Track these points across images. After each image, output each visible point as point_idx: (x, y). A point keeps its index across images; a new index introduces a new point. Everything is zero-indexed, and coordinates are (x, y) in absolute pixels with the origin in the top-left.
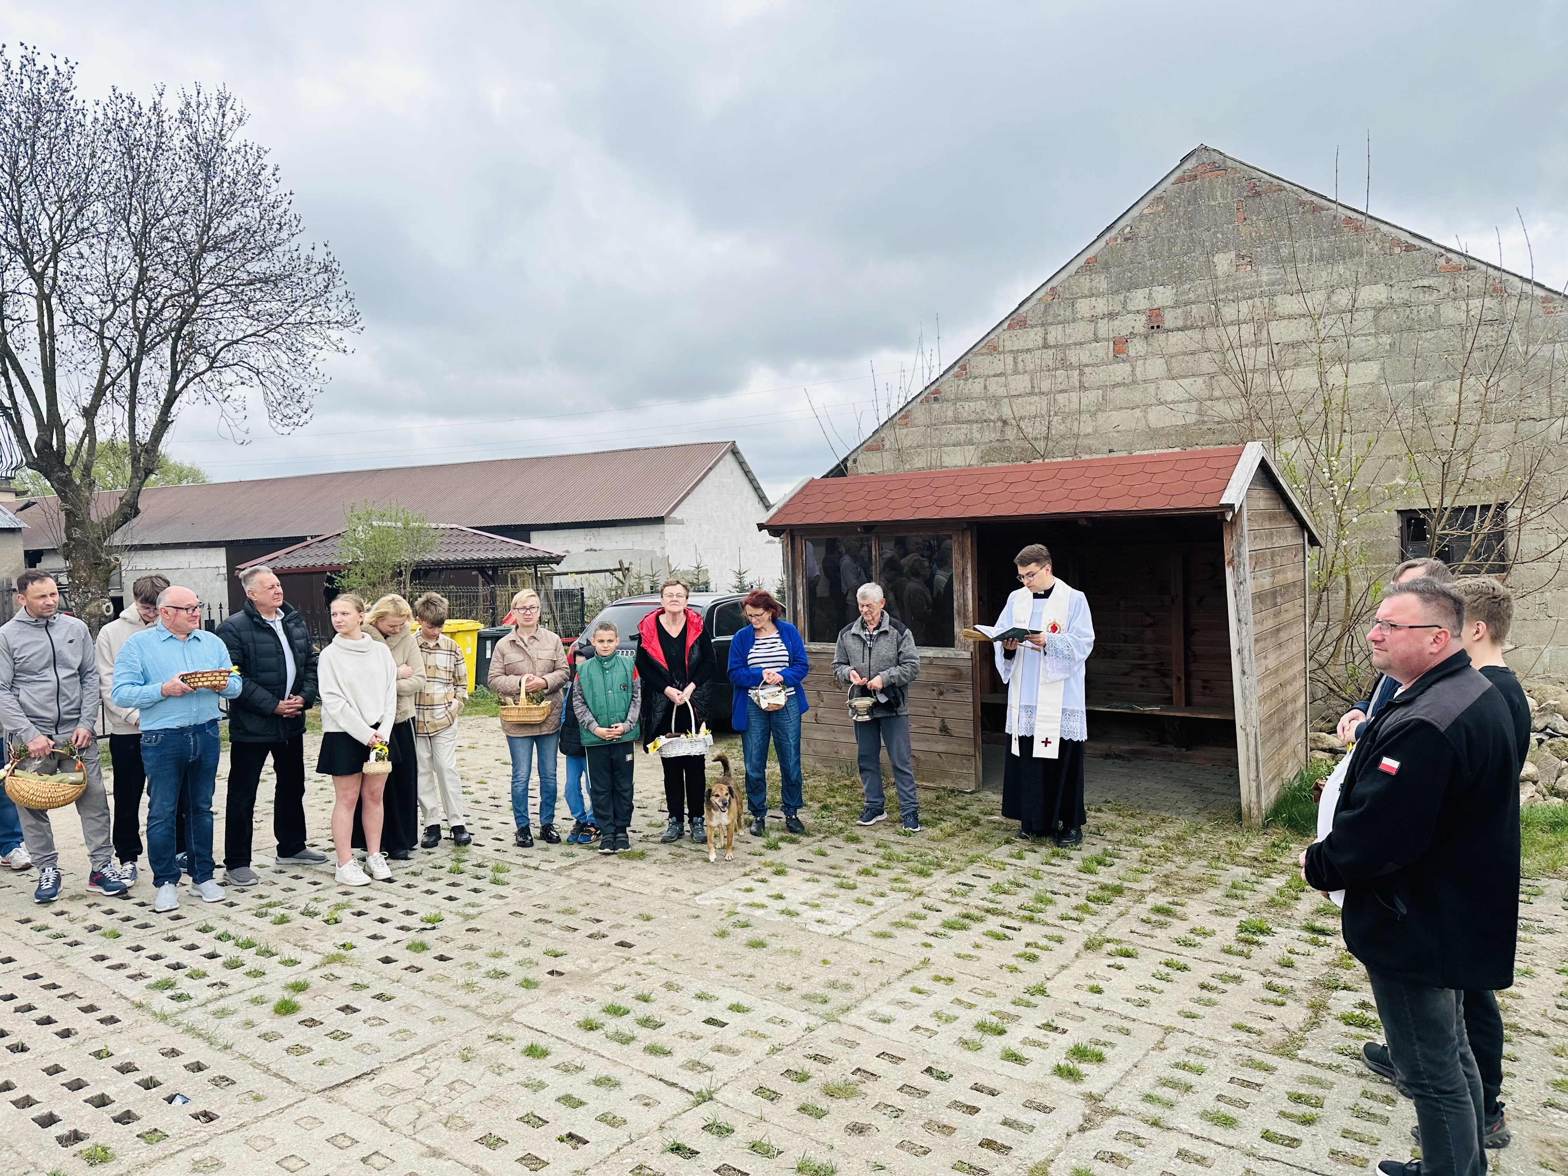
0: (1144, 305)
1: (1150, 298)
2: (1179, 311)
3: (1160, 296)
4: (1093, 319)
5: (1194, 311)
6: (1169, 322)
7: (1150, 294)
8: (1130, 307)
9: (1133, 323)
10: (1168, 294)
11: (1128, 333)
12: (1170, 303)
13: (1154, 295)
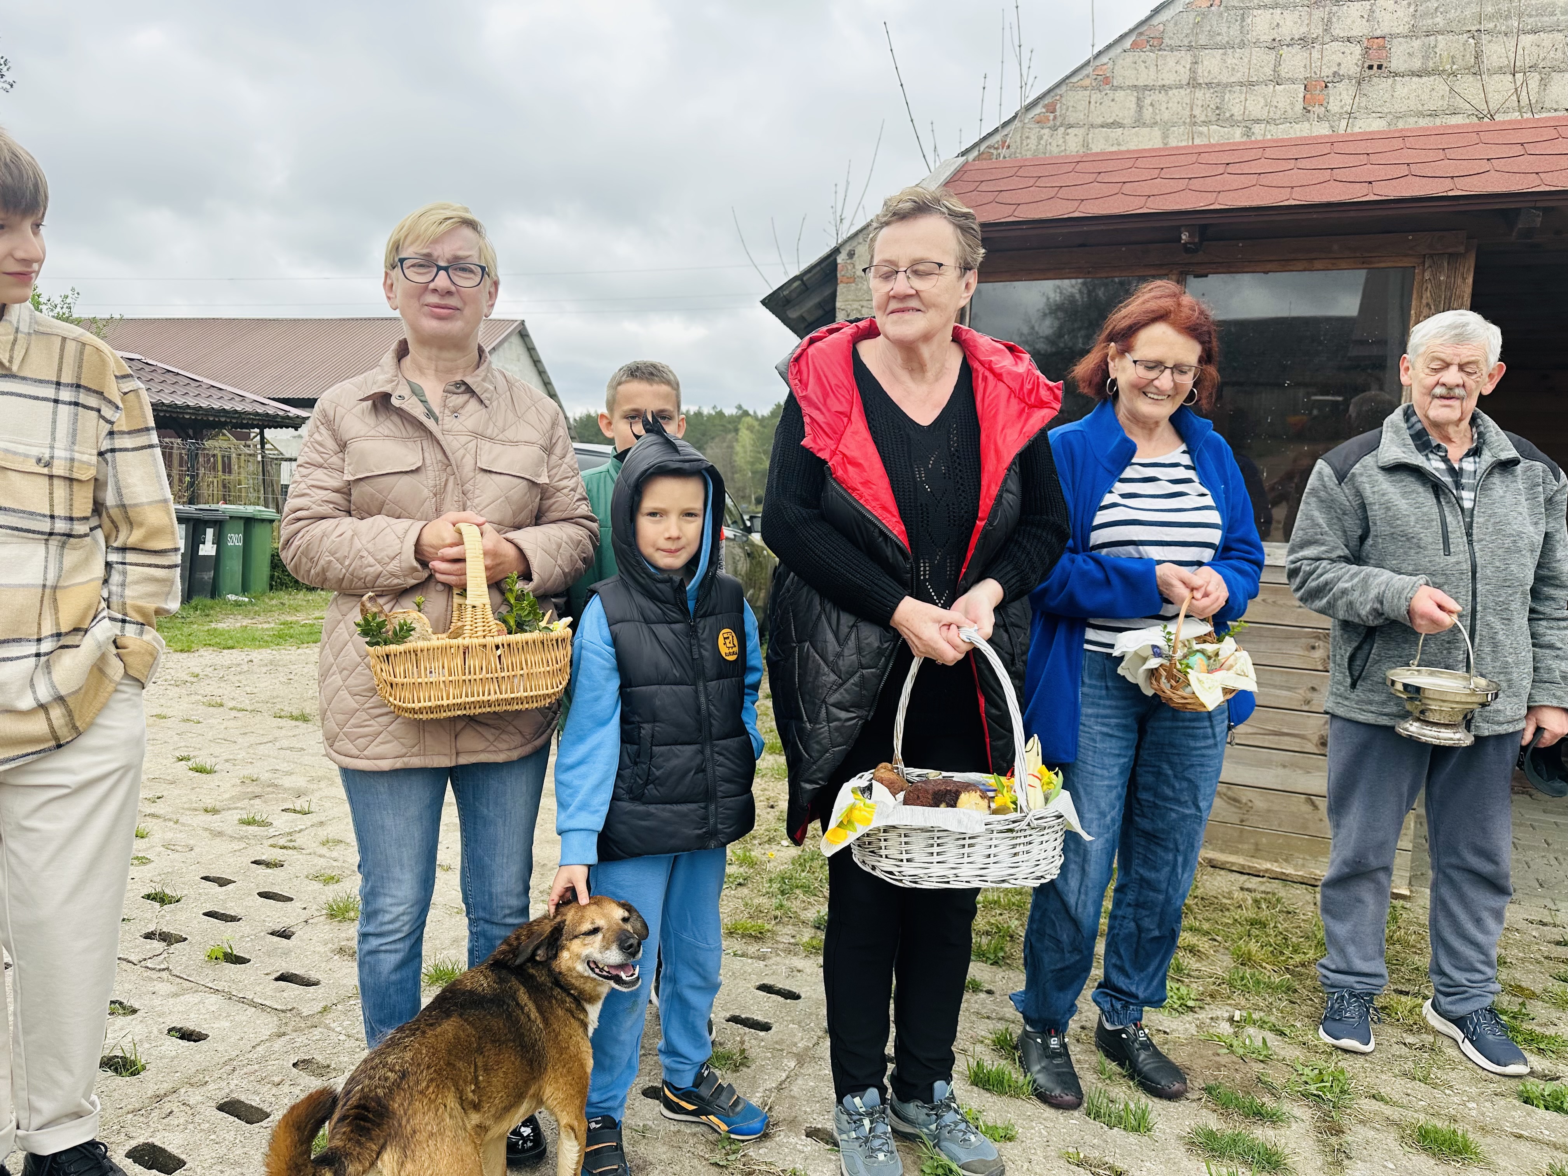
0: (1360, 29)
1: (1370, 17)
2: (1417, 43)
3: (1387, 16)
4: (1274, 45)
5: (1441, 45)
6: (1397, 63)
7: (1372, 11)
8: (1337, 31)
9: (1338, 57)
10: (1400, 14)
11: (1330, 73)
12: (1403, 29)
13: (1377, 14)
